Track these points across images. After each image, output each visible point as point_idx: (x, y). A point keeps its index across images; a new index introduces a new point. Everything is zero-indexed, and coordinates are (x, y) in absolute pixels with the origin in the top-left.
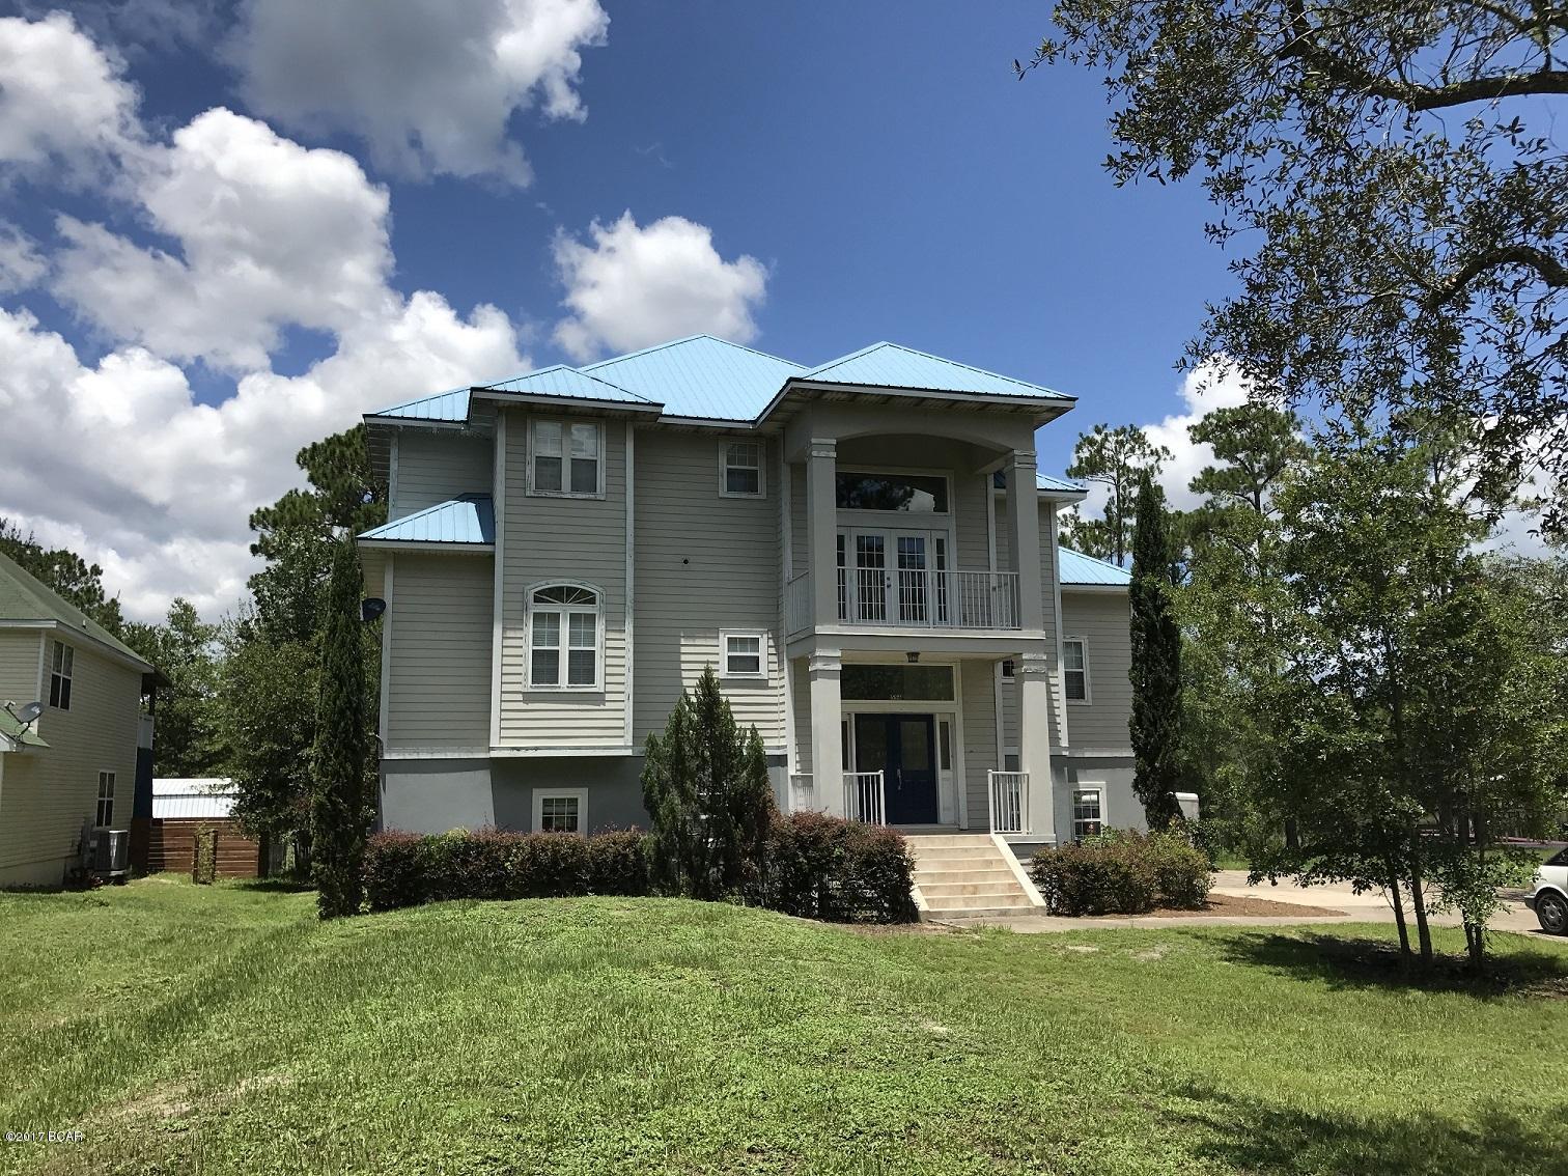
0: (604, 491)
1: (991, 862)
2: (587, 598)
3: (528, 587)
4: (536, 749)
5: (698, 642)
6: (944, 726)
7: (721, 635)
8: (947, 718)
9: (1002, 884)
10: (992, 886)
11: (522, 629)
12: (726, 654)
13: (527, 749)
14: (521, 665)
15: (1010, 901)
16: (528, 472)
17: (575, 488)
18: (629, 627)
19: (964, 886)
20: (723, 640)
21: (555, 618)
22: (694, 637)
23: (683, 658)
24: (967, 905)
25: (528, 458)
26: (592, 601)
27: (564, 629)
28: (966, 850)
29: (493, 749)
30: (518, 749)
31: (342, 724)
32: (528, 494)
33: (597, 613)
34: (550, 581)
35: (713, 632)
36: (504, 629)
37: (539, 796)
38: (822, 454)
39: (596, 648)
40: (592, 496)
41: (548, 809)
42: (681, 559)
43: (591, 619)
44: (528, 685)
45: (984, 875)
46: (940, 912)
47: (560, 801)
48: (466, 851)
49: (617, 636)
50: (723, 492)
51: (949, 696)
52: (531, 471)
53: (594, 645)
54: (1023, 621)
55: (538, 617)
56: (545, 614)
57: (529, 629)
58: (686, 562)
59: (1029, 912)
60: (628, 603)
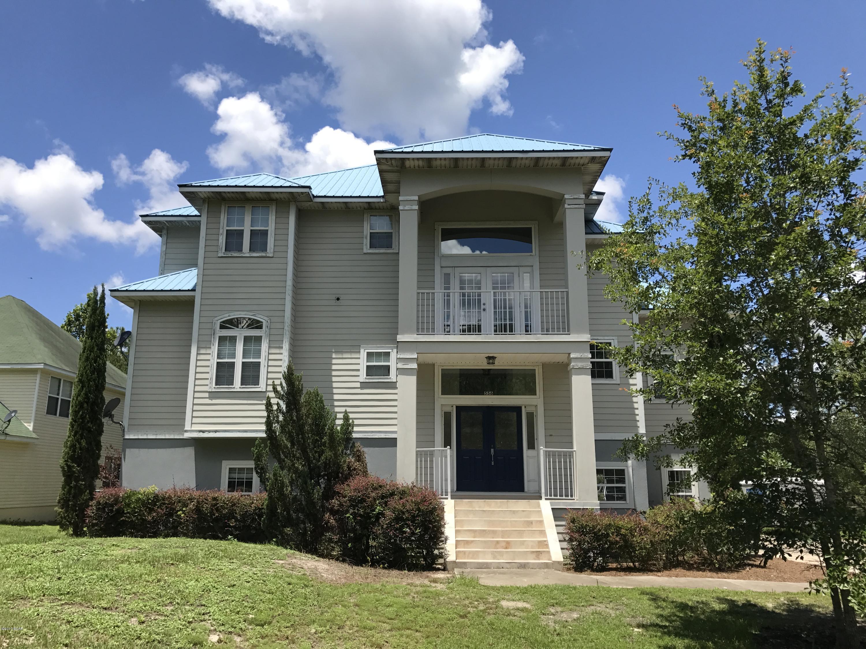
0: (272, 251)
1: (531, 522)
2: (256, 324)
3: (216, 319)
4: (216, 431)
5: (345, 356)
6: (531, 417)
7: (362, 351)
8: (530, 409)
9: (532, 541)
10: (523, 543)
11: (210, 348)
12: (366, 364)
13: (209, 431)
14: (208, 373)
15: (534, 555)
16: (220, 241)
17: (252, 249)
18: (286, 346)
19: (498, 542)
20: (363, 354)
21: (233, 340)
22: (342, 352)
23: (334, 367)
24: (494, 558)
25: (221, 231)
26: (260, 327)
27: (240, 348)
28: (514, 512)
29: (186, 431)
30: (203, 432)
31: (81, 413)
32: (220, 255)
33: (263, 335)
34: (231, 314)
35: (355, 349)
36: (199, 348)
37: (226, 465)
38: (407, 208)
39: (262, 360)
40: (263, 254)
41: (233, 475)
42: (334, 297)
43: (258, 339)
44: (212, 387)
45: (520, 533)
46: (465, 563)
47: (241, 470)
48: (154, 503)
49: (277, 351)
50: (367, 249)
51: (533, 392)
52: (222, 240)
53: (260, 358)
54: (571, 328)
55: (222, 339)
56: (227, 336)
57: (215, 348)
58: (338, 299)
59: (546, 566)
60: (286, 328)
